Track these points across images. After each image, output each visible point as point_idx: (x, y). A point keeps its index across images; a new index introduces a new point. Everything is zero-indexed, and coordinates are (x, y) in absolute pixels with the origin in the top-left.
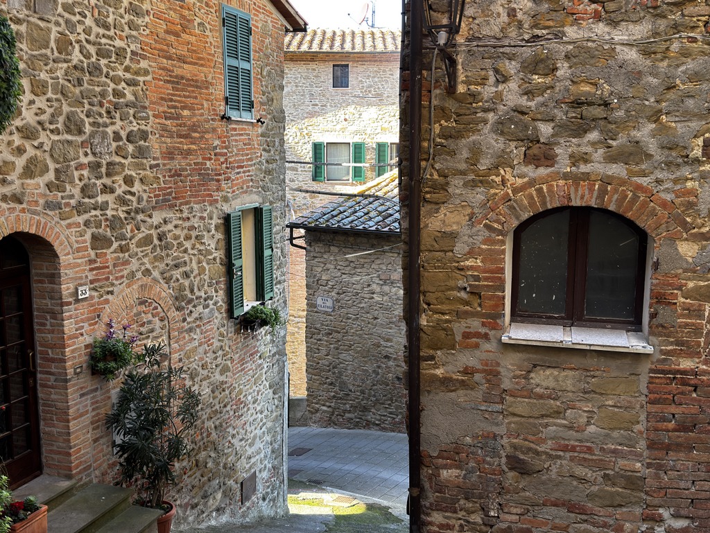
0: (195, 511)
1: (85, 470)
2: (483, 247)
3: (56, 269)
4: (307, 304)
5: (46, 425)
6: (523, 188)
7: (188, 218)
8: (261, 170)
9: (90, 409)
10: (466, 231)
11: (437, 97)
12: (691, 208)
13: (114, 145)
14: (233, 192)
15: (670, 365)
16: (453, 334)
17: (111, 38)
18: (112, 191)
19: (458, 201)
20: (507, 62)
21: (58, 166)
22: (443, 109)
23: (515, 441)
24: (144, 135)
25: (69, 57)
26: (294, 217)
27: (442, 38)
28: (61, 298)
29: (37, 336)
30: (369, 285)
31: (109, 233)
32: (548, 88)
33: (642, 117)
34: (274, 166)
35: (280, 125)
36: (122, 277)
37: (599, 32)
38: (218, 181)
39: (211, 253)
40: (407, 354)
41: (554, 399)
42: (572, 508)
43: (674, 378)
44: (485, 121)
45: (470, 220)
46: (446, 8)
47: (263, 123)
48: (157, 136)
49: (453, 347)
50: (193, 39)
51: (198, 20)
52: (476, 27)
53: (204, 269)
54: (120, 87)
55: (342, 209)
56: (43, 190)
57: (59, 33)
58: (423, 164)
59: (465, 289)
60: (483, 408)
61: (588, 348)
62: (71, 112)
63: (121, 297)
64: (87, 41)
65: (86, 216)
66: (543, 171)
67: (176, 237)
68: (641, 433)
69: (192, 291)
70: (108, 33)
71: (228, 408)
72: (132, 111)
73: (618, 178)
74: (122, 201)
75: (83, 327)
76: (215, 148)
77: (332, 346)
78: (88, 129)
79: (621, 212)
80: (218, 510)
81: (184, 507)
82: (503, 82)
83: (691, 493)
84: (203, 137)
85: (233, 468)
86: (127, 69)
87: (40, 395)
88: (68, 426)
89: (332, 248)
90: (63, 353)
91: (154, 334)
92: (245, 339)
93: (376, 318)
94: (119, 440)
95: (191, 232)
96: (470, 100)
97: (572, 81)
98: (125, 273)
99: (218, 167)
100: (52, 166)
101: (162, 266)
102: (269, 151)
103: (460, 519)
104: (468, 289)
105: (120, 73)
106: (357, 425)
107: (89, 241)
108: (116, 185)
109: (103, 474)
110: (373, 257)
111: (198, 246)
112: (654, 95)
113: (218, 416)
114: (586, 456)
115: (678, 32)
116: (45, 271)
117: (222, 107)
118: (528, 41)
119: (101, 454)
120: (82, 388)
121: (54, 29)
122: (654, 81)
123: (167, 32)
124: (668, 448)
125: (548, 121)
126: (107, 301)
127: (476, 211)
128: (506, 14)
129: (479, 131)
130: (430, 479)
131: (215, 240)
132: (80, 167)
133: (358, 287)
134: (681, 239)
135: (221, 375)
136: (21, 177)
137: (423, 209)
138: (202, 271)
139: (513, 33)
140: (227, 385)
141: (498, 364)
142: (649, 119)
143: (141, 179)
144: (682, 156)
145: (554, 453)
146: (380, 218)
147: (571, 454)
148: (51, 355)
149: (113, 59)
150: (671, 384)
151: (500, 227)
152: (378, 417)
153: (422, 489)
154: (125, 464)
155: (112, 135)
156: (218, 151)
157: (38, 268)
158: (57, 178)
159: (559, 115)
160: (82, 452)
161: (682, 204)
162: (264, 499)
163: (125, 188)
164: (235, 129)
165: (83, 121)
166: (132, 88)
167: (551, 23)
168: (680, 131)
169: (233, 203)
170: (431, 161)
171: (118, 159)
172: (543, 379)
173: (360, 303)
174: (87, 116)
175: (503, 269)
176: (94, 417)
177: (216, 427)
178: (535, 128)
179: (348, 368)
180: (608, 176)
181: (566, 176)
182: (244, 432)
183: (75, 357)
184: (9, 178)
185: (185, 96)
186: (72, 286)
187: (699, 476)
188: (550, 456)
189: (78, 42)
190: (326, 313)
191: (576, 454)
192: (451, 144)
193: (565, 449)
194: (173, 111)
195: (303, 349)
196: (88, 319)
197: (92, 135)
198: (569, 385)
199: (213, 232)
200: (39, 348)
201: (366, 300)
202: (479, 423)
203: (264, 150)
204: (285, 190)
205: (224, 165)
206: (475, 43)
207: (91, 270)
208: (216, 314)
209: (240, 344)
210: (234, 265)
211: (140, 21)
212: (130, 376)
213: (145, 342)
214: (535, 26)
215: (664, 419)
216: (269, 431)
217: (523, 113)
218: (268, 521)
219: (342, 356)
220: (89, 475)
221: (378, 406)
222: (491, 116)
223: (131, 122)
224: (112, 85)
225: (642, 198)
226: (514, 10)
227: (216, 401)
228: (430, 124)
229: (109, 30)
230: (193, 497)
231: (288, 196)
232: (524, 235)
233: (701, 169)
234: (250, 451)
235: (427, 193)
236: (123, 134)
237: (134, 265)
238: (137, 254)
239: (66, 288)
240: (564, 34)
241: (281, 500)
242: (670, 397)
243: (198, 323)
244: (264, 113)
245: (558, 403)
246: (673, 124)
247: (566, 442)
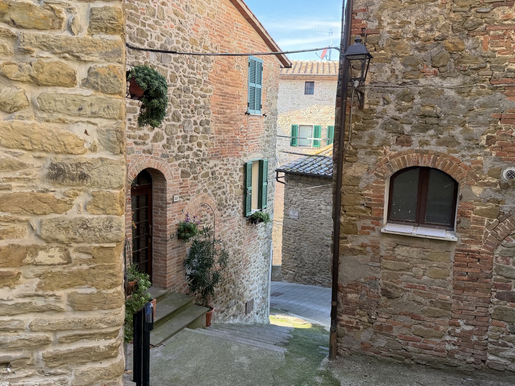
0: (222, 314)
1: (172, 285)
2: (374, 184)
3: (165, 186)
4: (284, 214)
5: (156, 262)
6: (394, 156)
7: (226, 164)
8: (263, 140)
9: (176, 256)
10: (365, 176)
11: (353, 110)
12: (479, 170)
13: (194, 127)
14: (249, 152)
15: (466, 248)
16: (357, 227)
17: (195, 74)
18: (192, 150)
19: (362, 162)
20: (389, 94)
21: (168, 137)
22: (356, 116)
23: (386, 281)
24: (208, 122)
25: (175, 84)
26: (279, 166)
27: (356, 83)
28: (166, 201)
29: (154, 218)
30: (319, 205)
31: (189, 170)
32: (409, 108)
33: (456, 124)
34: (270, 138)
35: (275, 117)
36: (194, 192)
37: (436, 82)
38: (242, 146)
39: (236, 183)
40: (333, 235)
41: (406, 262)
42: (413, 317)
43: (468, 254)
44: (377, 123)
45: (368, 171)
46: (360, 68)
47: (266, 116)
48: (214, 122)
49: (356, 233)
50: (233, 74)
51: (237, 64)
52: (375, 77)
53: (233, 191)
54: (198, 99)
55: (306, 162)
56: (161, 148)
57: (172, 72)
58: (345, 142)
59: (364, 205)
60: (370, 264)
61: (424, 237)
62: (175, 111)
63: (193, 202)
64: (184, 76)
65: (179, 162)
66: (405, 149)
67: (220, 174)
68: (450, 281)
69: (226, 201)
70: (193, 71)
71: (241, 263)
72: (203, 110)
73: (443, 154)
74: (196, 155)
75: (175, 215)
76: (241, 129)
77: (297, 238)
78: (182, 119)
79: (444, 170)
80: (234, 316)
81: (217, 311)
82: (387, 104)
83: (475, 313)
84: (235, 123)
85: (242, 295)
86: (202, 90)
87: (153, 247)
88: (166, 263)
89: (299, 184)
90: (166, 227)
91: (207, 222)
92: (251, 228)
93: (322, 224)
94: (189, 272)
95: (227, 172)
96: (370, 112)
97: (422, 105)
98: (195, 190)
99: (242, 139)
100: (166, 137)
101: (213, 188)
102: (268, 131)
103: (357, 319)
104: (365, 205)
105: (198, 92)
106: (309, 283)
107: (180, 174)
108: (193, 147)
109: (180, 289)
110: (322, 190)
111: (230, 178)
112: (463, 113)
113: (236, 267)
114: (422, 291)
115: (476, 83)
116: (159, 187)
117: (246, 108)
118: (400, 85)
119: (180, 279)
120: (173, 245)
121: (170, 70)
122: (463, 107)
123: (222, 70)
124: (463, 290)
125: (409, 124)
126: (186, 204)
127: (371, 166)
128: (390, 71)
129: (374, 127)
130: (342, 298)
131: (239, 176)
132: (178, 137)
133: (312, 206)
134: (473, 185)
135: (239, 246)
136: (152, 141)
137: (344, 164)
138: (231, 191)
139: (393, 80)
140: (241, 251)
141: (379, 243)
142: (459, 125)
143: (205, 144)
144: (476, 144)
145: (405, 289)
146: (327, 168)
147: (414, 290)
148: (160, 228)
149: (195, 85)
150: (467, 257)
151: (383, 175)
152: (321, 279)
153: (338, 303)
154: (191, 284)
155: (193, 122)
156: (243, 130)
157: (156, 185)
158: (168, 143)
159: (414, 121)
160: (172, 276)
161: (475, 168)
162: (257, 314)
163: (198, 148)
164: (252, 119)
165: (180, 115)
166: (203, 99)
167: (412, 77)
168: (475, 131)
169: (248, 157)
170: (349, 141)
171: (195, 134)
172: (401, 251)
173: (314, 215)
174: (182, 113)
175: (383, 196)
176: (177, 260)
177: (234, 272)
178: (402, 128)
179: (305, 250)
180: (438, 152)
181: (417, 151)
182: (248, 277)
183: (171, 230)
184: (146, 142)
185: (228, 103)
186: (171, 195)
187: (479, 305)
188: (403, 290)
189: (180, 76)
190: (294, 219)
191: (417, 290)
192: (360, 133)
193: (411, 287)
194: (222, 110)
195: (280, 239)
196: (178, 212)
197: (184, 122)
198: (414, 255)
199: (238, 172)
200: (154, 224)
201: (317, 213)
202: (368, 272)
203: (266, 130)
204: (275, 151)
205: (245, 138)
206: (374, 85)
207: (180, 188)
208: (238, 214)
209: (248, 231)
210: (247, 189)
211: (208, 65)
212: (195, 241)
213: (203, 225)
214: (404, 78)
215: (462, 275)
216: (261, 278)
217: (396, 120)
218: (259, 325)
219: (302, 244)
220: (174, 288)
221: (321, 273)
222: (380, 121)
223: (202, 116)
224: (194, 98)
225: (454, 164)
226: (394, 69)
227: (236, 259)
228: (349, 123)
229: (194, 70)
230: (222, 307)
231: (277, 154)
232: (395, 180)
233: (485, 151)
234: (251, 287)
235: (347, 157)
236: (198, 122)
237: (200, 186)
238: (201, 181)
239: (169, 196)
240: (418, 82)
241: (266, 316)
242: (466, 264)
243: (228, 218)
244: (267, 111)
245: (409, 264)
246: (472, 128)
247: (412, 284)
